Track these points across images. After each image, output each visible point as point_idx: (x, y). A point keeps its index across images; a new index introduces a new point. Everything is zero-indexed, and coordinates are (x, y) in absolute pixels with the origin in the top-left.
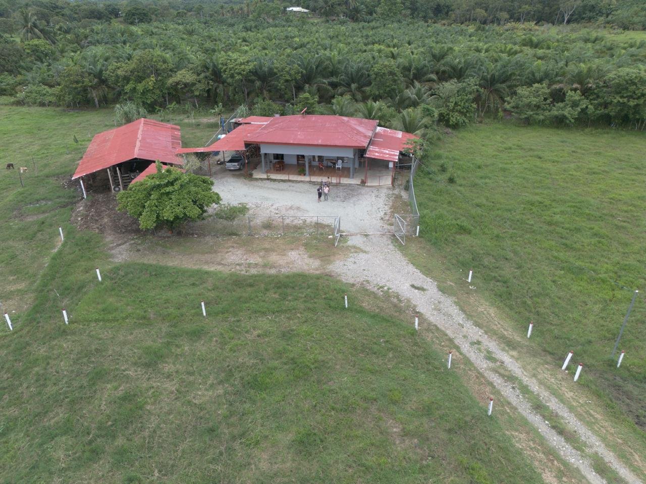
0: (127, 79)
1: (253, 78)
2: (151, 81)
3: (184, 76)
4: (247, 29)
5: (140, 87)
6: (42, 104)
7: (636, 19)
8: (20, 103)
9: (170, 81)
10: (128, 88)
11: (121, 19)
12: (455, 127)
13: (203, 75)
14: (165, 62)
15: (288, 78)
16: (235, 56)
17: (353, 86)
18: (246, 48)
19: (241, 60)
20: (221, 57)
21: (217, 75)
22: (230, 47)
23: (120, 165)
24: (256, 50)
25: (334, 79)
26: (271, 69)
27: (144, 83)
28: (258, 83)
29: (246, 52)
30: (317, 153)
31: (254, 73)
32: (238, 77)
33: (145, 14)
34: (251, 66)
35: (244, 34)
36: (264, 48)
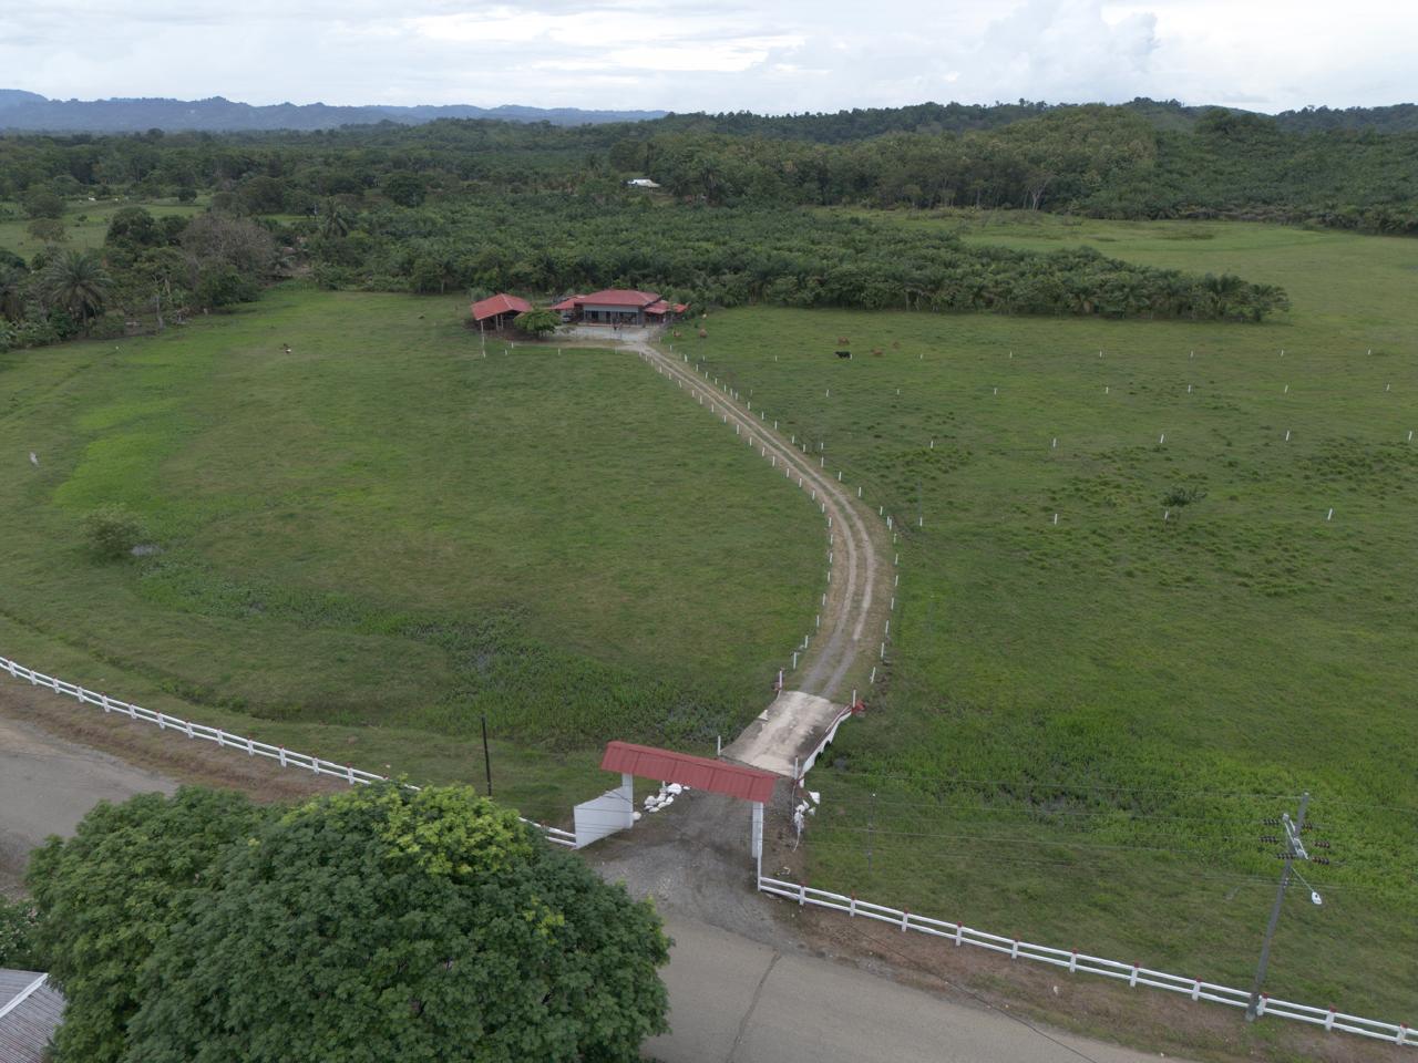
0: (475, 270)
1: (580, 269)
2: (495, 271)
3: (522, 267)
4: (572, 218)
5: (486, 276)
6: (391, 291)
7: (1114, 205)
8: (370, 290)
9: (512, 271)
10: (477, 276)
11: (379, 191)
12: (728, 306)
13: (539, 266)
14: (505, 256)
15: (607, 269)
16: (564, 251)
17: (659, 277)
18: (572, 243)
19: (570, 254)
20: (553, 252)
21: (549, 266)
22: (557, 242)
23: (504, 314)
24: (582, 246)
25: (646, 272)
26: (593, 263)
27: (489, 272)
28: (583, 274)
29: (573, 247)
30: (619, 310)
31: (580, 265)
32: (567, 268)
33: (417, 186)
34: (577, 260)
35: (569, 225)
36: (590, 244)
